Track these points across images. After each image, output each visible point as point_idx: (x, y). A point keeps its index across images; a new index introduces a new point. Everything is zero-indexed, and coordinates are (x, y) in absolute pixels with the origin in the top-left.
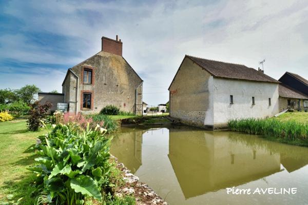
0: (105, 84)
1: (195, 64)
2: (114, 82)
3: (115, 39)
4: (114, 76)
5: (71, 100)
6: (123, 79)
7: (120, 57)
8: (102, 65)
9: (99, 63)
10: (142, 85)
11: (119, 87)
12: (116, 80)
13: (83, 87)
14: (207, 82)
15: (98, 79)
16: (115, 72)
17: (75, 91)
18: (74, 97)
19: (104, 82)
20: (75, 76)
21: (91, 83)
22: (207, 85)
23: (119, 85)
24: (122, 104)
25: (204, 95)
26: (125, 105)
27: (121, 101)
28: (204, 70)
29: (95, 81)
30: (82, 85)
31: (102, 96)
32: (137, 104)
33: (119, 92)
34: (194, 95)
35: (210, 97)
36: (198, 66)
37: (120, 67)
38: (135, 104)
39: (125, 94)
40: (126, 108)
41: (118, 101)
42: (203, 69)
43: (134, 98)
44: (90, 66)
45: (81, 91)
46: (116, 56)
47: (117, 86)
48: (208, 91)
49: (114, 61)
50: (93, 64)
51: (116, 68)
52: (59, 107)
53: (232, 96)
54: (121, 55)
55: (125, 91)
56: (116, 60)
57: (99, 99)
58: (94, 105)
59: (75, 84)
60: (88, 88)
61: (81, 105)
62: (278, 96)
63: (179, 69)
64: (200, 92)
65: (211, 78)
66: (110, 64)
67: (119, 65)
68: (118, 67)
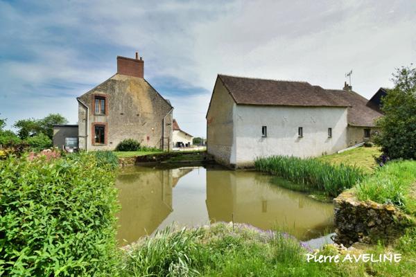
0: (122, 114)
2: (133, 111)
3: (135, 58)
4: (133, 103)
5: (80, 134)
6: (146, 107)
7: (141, 79)
8: (117, 91)
9: (113, 89)
10: (171, 113)
11: (140, 116)
12: (136, 108)
13: (95, 119)
15: (112, 108)
16: (135, 99)
17: (84, 124)
18: (84, 130)
19: (120, 112)
20: (84, 106)
21: (105, 113)
23: (140, 114)
24: (145, 138)
25: (230, 126)
26: (148, 138)
27: (143, 134)
29: (109, 111)
30: (93, 116)
31: (118, 129)
32: (165, 136)
33: (140, 123)
34: (224, 126)
37: (141, 93)
38: (163, 138)
39: (148, 126)
40: (150, 142)
41: (139, 134)
43: (160, 130)
44: (102, 93)
45: (92, 123)
46: (134, 78)
47: (138, 115)
48: (232, 122)
49: (133, 84)
50: (105, 91)
51: (135, 93)
52: (68, 142)
53: (264, 127)
54: (143, 77)
55: (148, 122)
56: (136, 83)
57: (114, 132)
58: (108, 138)
59: (85, 116)
60: (101, 120)
61: (93, 140)
62: (346, 125)
64: (227, 123)
66: (128, 89)
67: (140, 89)
68: (138, 93)
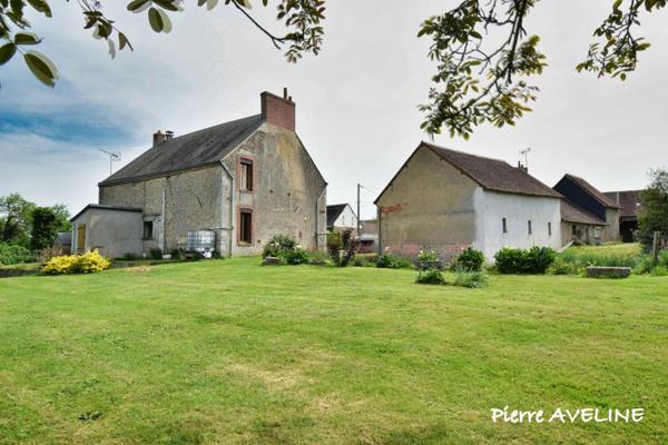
0: (271, 192)
1: (443, 161)
2: (285, 187)
3: (282, 96)
4: (284, 174)
5: (223, 226)
6: (297, 181)
7: (292, 133)
8: (266, 150)
9: (261, 148)
10: (325, 193)
11: (291, 196)
12: (287, 182)
13: (240, 199)
14: (471, 195)
15: (260, 181)
16: (286, 166)
17: (227, 206)
18: (227, 218)
19: (269, 188)
20: (229, 176)
21: (251, 189)
22: (472, 202)
23: (291, 193)
24: (297, 235)
25: (465, 217)
26: (300, 236)
27: (295, 228)
28: (464, 176)
29: (256, 186)
30: (238, 194)
31: (267, 217)
32: (319, 232)
33: (292, 209)
34: (444, 217)
35: (478, 221)
36: (451, 167)
37: (292, 154)
38: (316, 234)
39: (300, 213)
40: (303, 241)
41: (290, 227)
42: (463, 172)
43: (313, 220)
44: (247, 154)
45: (238, 206)
46: (286, 131)
48: (473, 211)
49: (283, 141)
50: (253, 150)
51: (286, 156)
52: (203, 239)
53: (504, 220)
54: (294, 130)
55: (300, 206)
56: (287, 140)
57: (263, 222)
58: (255, 236)
59: (229, 192)
60: (247, 201)
61: (238, 236)
62: (559, 219)
63: (406, 165)
64: (455, 213)
65: (479, 190)
66: (278, 149)
67: (292, 150)
68: (289, 156)
